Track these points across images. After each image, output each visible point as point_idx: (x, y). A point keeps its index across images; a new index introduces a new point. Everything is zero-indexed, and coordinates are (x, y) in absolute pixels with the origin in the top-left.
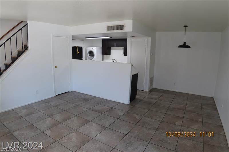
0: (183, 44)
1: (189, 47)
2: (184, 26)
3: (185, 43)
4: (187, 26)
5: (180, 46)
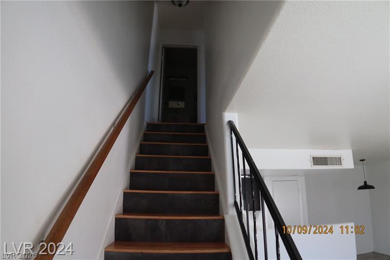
0: (363, 184)
1: (372, 187)
2: (361, 160)
3: (365, 182)
4: (364, 160)
5: (360, 188)
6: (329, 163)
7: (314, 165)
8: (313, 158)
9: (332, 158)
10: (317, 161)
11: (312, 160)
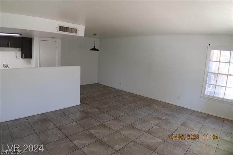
0: (93, 48)
1: (97, 50)
2: (94, 35)
3: (94, 47)
4: (96, 35)
5: (91, 50)
6: (69, 31)
7: (59, 31)
8: (60, 26)
9: (71, 29)
10: (62, 28)
11: (59, 27)
